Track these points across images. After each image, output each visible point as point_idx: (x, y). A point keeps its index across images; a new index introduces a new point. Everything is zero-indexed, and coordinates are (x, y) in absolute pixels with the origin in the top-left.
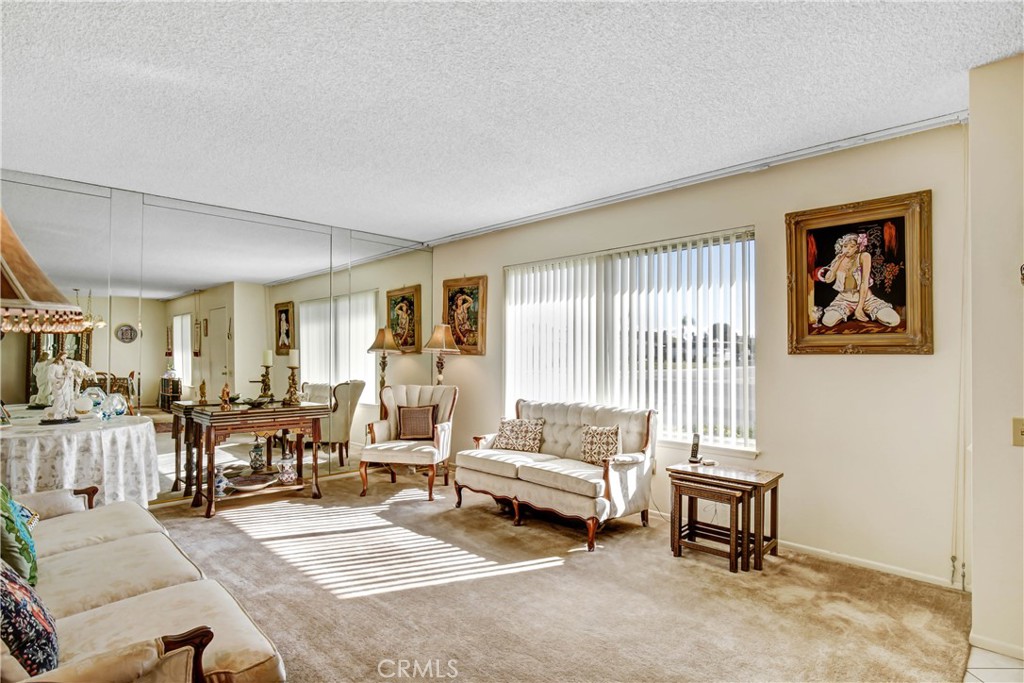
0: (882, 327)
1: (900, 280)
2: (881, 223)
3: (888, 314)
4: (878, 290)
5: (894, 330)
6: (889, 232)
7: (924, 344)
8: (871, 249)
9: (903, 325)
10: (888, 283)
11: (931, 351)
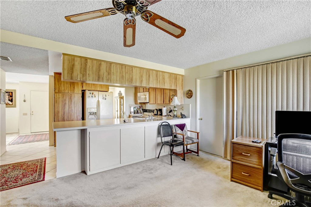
0: (10, 105)
1: (12, 99)
2: (10, 92)
3: (10, 103)
4: (9, 100)
5: (11, 105)
6: (11, 93)
7: (15, 106)
8: (8, 95)
9: (12, 104)
10: (10, 99)
11: (16, 107)
